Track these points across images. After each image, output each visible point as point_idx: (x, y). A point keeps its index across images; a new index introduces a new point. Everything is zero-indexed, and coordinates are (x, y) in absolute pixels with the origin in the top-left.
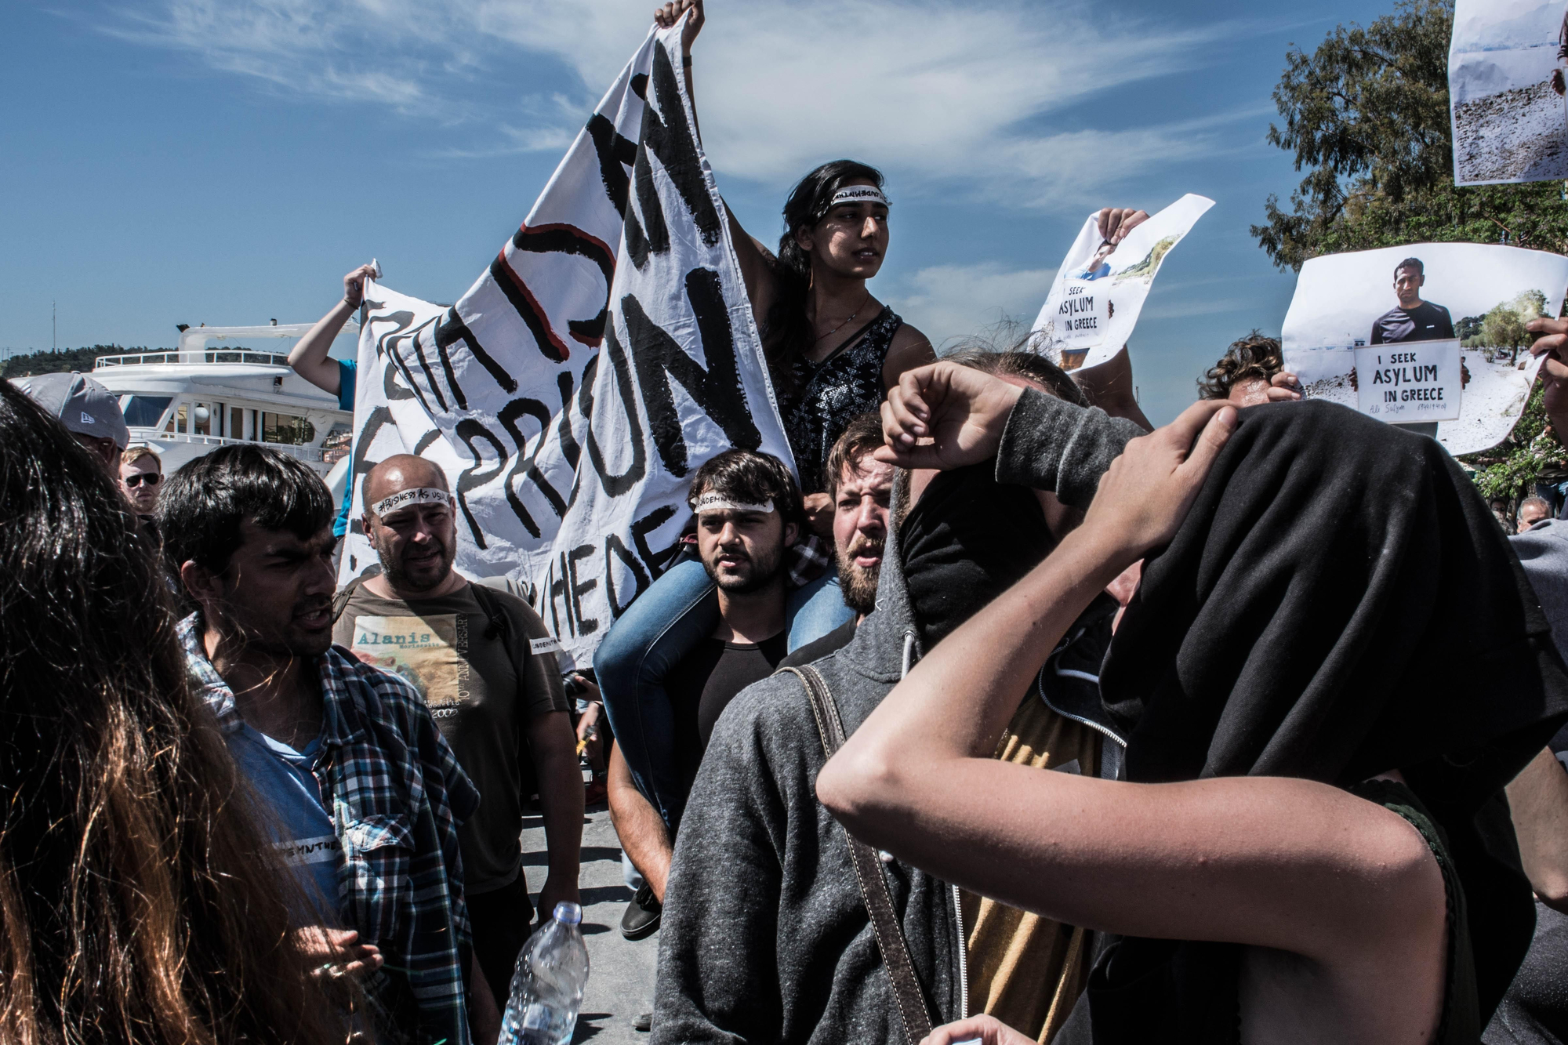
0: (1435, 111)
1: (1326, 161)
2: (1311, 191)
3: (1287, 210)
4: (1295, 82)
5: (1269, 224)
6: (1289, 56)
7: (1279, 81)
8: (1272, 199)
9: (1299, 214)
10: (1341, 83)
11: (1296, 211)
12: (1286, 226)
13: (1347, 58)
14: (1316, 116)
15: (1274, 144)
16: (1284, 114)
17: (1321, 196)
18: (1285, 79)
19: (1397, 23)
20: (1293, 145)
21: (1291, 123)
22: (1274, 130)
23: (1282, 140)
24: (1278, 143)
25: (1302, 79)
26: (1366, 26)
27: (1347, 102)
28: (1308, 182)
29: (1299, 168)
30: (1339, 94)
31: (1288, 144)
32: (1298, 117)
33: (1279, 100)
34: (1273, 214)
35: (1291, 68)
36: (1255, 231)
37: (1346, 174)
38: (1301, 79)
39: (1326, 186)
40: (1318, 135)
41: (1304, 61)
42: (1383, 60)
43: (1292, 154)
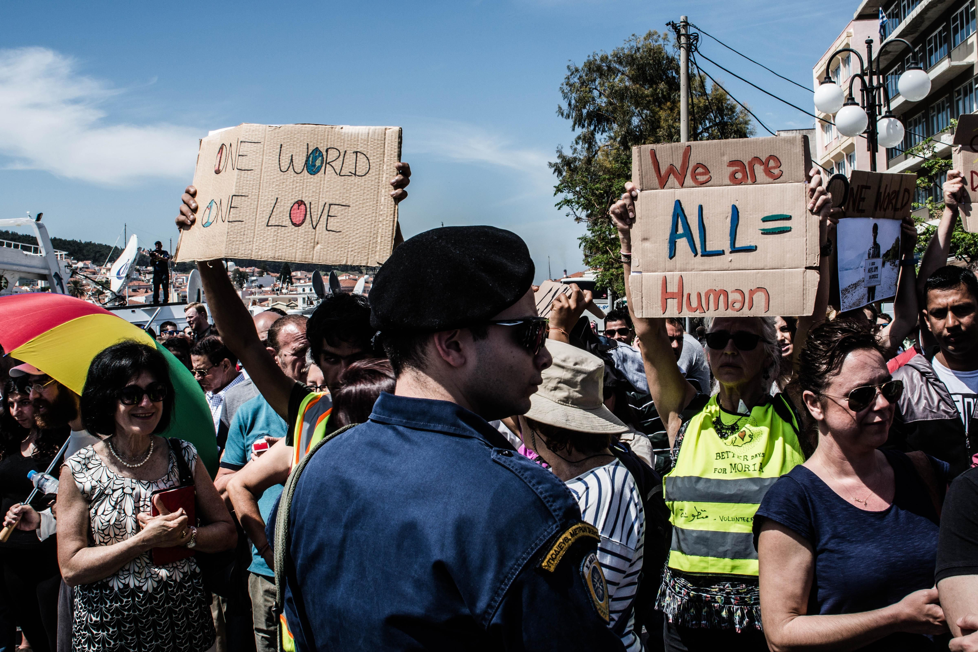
0: (646, 100)
1: (589, 125)
2: (581, 143)
3: (568, 153)
4: (572, 81)
5: (559, 161)
6: (568, 67)
7: (563, 81)
8: (560, 147)
9: (575, 155)
10: (597, 83)
11: (573, 154)
12: (567, 162)
13: (599, 69)
14: (583, 102)
15: (560, 116)
16: (566, 99)
17: (586, 145)
18: (566, 80)
19: (626, 51)
20: (571, 117)
21: (570, 105)
22: (560, 108)
23: (565, 114)
24: (562, 115)
25: (576, 80)
26: (609, 53)
27: (600, 94)
28: (579, 138)
29: (574, 130)
30: (596, 89)
31: (568, 116)
32: (573, 102)
33: (563, 92)
34: (561, 156)
35: (570, 73)
36: (550, 164)
37: (600, 133)
38: (575, 80)
39: (589, 140)
40: (585, 111)
41: (577, 70)
42: (619, 71)
43: (571, 122)
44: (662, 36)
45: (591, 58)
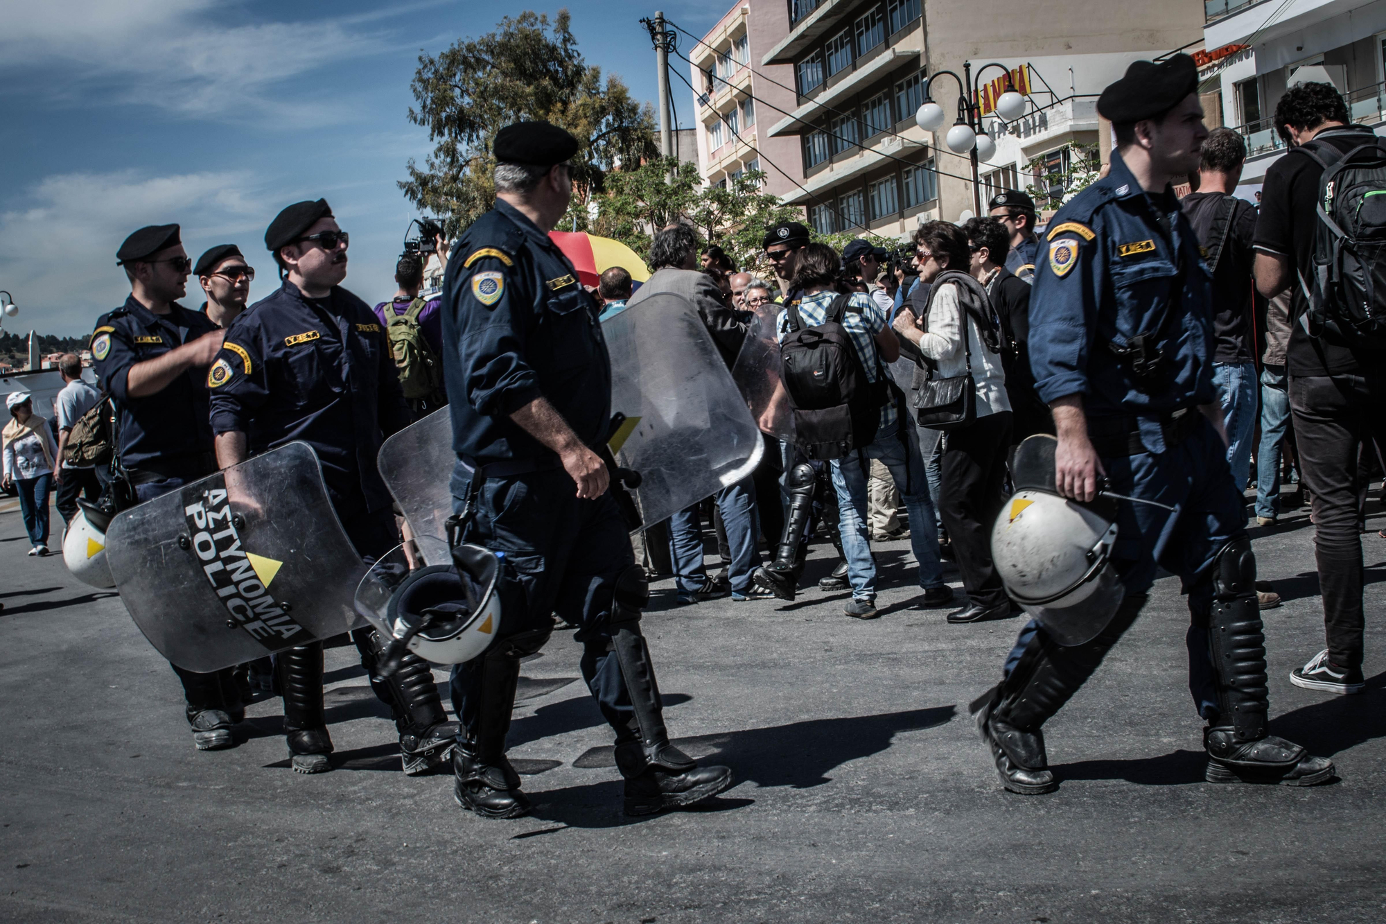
0: (526, 101)
1: (450, 134)
2: (442, 156)
3: (424, 170)
4: (425, 77)
5: (411, 179)
6: (420, 59)
7: (413, 76)
8: (411, 162)
9: (432, 172)
10: (458, 77)
11: (430, 170)
12: (424, 181)
13: (465, 61)
14: (443, 101)
15: (413, 122)
16: (419, 100)
17: (449, 160)
18: (418, 75)
19: (498, 38)
20: (426, 123)
21: (424, 107)
22: (411, 111)
23: (419, 119)
24: (415, 120)
25: (430, 75)
26: (476, 40)
27: (462, 92)
28: (440, 149)
29: (432, 139)
30: (456, 86)
31: (423, 122)
32: (429, 102)
33: (415, 90)
34: (413, 172)
35: (421, 67)
36: (401, 185)
37: (465, 143)
38: (428, 75)
39: (451, 151)
40: (444, 115)
41: (432, 62)
42: (488, 63)
43: (427, 129)
44: (540, 18)
45: (456, 47)
